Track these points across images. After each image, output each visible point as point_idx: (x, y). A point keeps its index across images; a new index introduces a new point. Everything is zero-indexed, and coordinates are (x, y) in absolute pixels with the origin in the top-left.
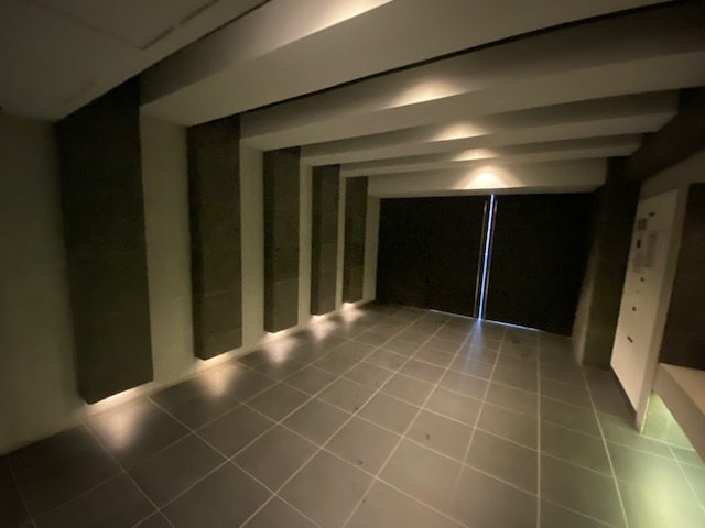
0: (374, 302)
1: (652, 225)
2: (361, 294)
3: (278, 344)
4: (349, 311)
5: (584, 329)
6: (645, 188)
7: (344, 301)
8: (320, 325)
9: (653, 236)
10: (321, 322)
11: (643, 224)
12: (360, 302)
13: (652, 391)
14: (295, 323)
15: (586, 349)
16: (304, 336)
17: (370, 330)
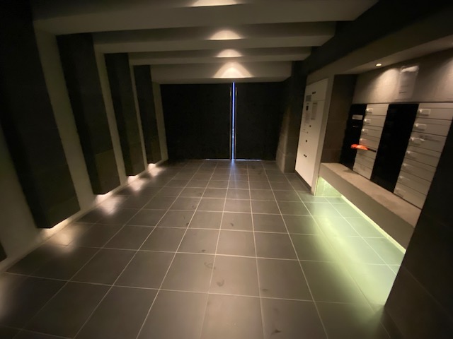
0: (168, 160)
1: (314, 98)
2: (160, 156)
3: (107, 202)
4: (153, 169)
5: (284, 155)
6: (310, 78)
7: (149, 163)
8: (135, 182)
9: (315, 103)
10: (136, 180)
11: (309, 98)
12: (160, 162)
13: (318, 176)
14: (119, 184)
15: (285, 165)
16: (126, 192)
17: (174, 178)
